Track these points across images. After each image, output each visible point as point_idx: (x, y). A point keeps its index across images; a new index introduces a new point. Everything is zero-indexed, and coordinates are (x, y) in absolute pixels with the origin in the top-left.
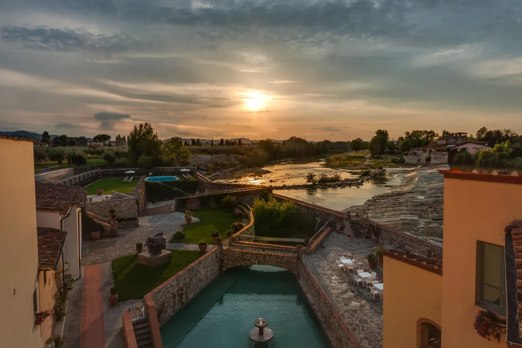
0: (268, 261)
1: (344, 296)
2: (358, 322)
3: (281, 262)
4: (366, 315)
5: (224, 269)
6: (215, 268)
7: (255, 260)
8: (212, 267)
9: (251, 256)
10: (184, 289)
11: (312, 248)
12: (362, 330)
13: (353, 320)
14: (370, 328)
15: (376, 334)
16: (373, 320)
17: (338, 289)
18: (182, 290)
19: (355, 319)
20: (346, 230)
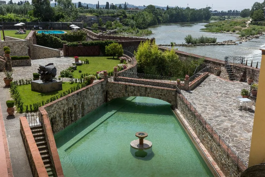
0: (149, 93)
1: (217, 119)
2: (228, 136)
3: (161, 95)
4: (236, 132)
5: (109, 100)
6: (101, 97)
7: (137, 92)
8: (98, 96)
9: (134, 88)
10: (74, 109)
11: (189, 86)
12: (232, 141)
13: (224, 135)
14: (239, 140)
15: (244, 144)
16: (242, 135)
17: (212, 114)
18: (72, 110)
19: (226, 134)
20: (222, 73)
